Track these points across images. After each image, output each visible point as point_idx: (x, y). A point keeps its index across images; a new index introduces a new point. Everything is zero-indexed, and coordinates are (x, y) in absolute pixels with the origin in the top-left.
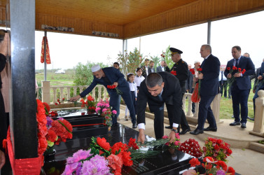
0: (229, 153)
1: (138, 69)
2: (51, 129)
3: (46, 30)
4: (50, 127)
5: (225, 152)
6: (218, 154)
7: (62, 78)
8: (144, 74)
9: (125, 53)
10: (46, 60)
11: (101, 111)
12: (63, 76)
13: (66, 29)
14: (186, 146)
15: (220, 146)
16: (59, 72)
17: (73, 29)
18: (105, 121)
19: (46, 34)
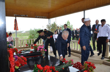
0: (94, 68)
1: (55, 31)
2: (17, 61)
3: (16, 16)
4: (17, 60)
5: (93, 68)
6: (90, 69)
7: (24, 35)
8: (58, 33)
9: (50, 25)
10: (17, 29)
11: (40, 50)
12: (25, 34)
13: (24, 16)
14: (76, 65)
15: (90, 65)
16: (23, 32)
17: (27, 16)
18: (42, 54)
19: (16, 18)
